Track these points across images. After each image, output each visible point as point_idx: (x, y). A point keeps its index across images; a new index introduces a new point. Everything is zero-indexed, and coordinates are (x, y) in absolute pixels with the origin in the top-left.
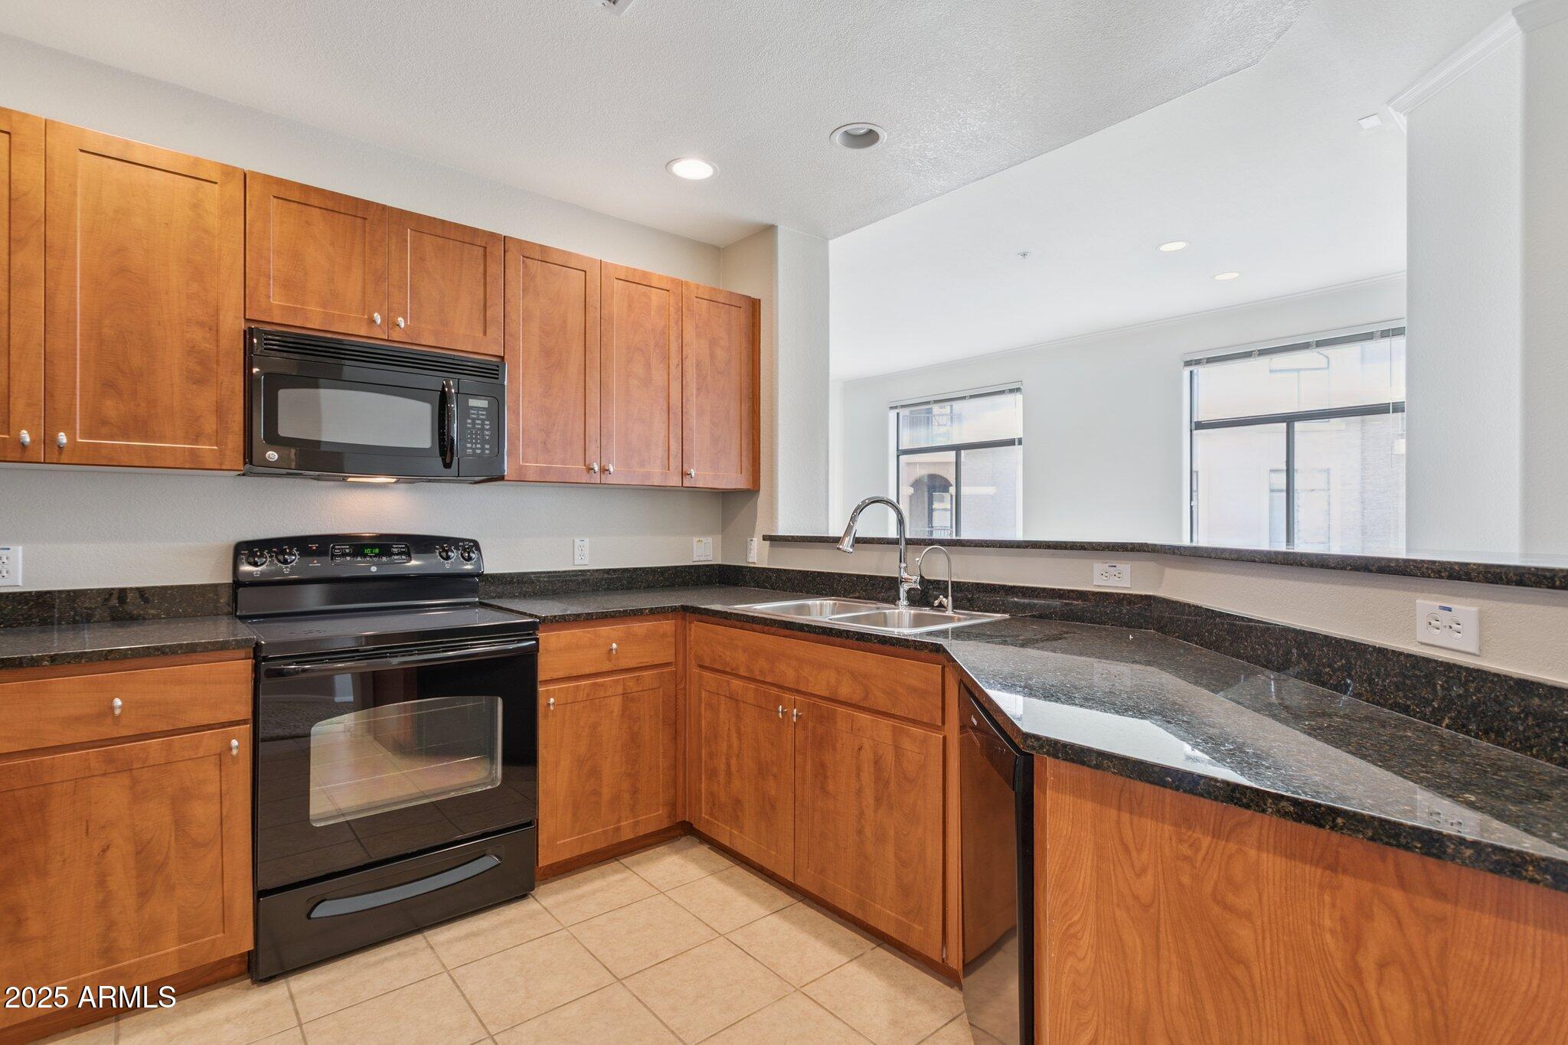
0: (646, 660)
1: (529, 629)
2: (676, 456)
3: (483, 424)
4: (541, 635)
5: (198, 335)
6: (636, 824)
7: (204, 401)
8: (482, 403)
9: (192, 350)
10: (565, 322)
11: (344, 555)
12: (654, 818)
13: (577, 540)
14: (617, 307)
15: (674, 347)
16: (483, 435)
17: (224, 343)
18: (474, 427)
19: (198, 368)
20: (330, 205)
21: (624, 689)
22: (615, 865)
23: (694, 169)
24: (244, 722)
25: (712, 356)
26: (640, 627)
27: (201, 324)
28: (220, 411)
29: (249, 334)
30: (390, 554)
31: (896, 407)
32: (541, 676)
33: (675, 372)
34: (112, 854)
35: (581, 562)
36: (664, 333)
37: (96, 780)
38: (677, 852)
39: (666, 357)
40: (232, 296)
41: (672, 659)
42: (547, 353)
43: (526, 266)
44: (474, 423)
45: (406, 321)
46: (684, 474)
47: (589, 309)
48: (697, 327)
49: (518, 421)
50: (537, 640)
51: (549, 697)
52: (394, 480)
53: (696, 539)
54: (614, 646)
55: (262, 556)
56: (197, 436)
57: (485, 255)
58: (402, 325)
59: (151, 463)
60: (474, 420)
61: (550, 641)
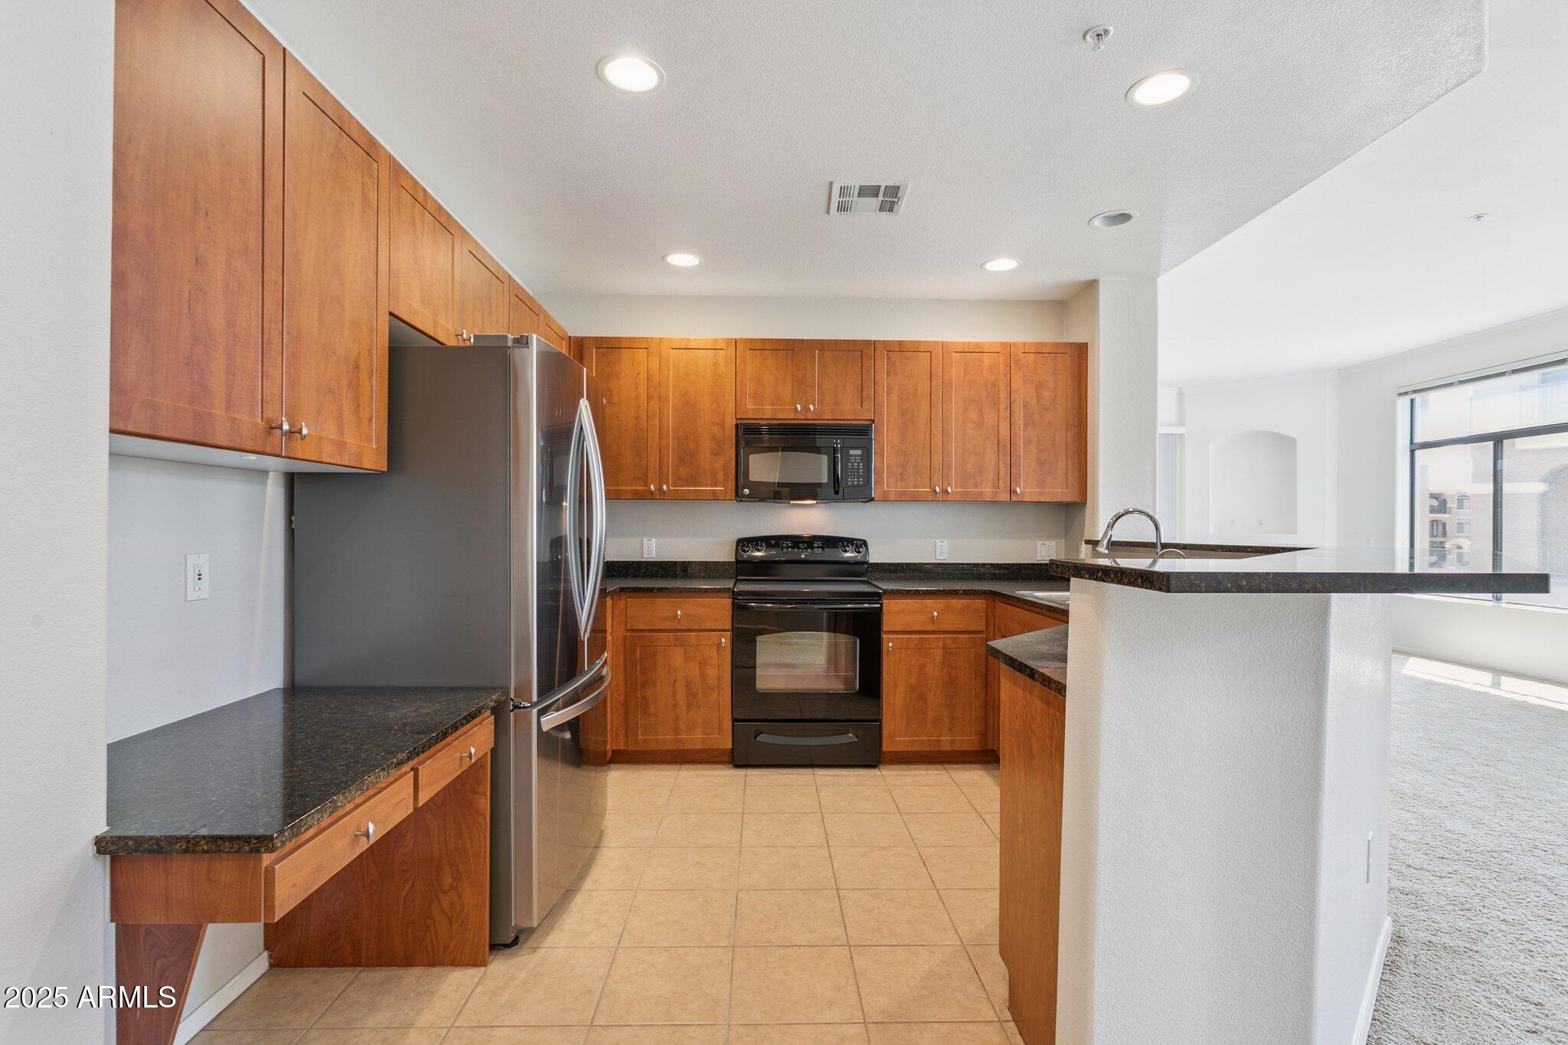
0: (961, 627)
1: (877, 597)
2: (1005, 478)
3: (858, 465)
4: (885, 602)
5: (716, 430)
6: (953, 741)
7: (719, 464)
8: (858, 452)
9: (714, 439)
10: (916, 390)
11: (788, 547)
12: (967, 740)
13: (938, 542)
14: (955, 373)
15: (1003, 395)
16: (859, 472)
17: (727, 432)
18: (853, 468)
19: (716, 447)
20: (775, 347)
21: (944, 645)
22: (939, 766)
23: (1002, 264)
24: (728, 630)
25: (1039, 397)
26: (957, 603)
27: (718, 424)
28: (725, 469)
29: (737, 425)
30: (812, 548)
31: (1406, 393)
32: (885, 627)
33: (1004, 414)
34: (678, 684)
35: (941, 557)
36: (995, 386)
37: (672, 647)
38: (985, 770)
39: (996, 404)
40: (731, 406)
41: (984, 629)
42: (903, 413)
43: (888, 357)
44: (853, 466)
45: (814, 406)
46: (1012, 492)
47: (934, 378)
48: (1024, 376)
49: (883, 461)
50: (881, 604)
51: (889, 643)
52: (815, 502)
53: (1039, 543)
54: (935, 614)
55: (748, 546)
56: (716, 482)
57: (862, 356)
58: (812, 409)
59: (697, 497)
60: (853, 463)
61: (890, 606)
